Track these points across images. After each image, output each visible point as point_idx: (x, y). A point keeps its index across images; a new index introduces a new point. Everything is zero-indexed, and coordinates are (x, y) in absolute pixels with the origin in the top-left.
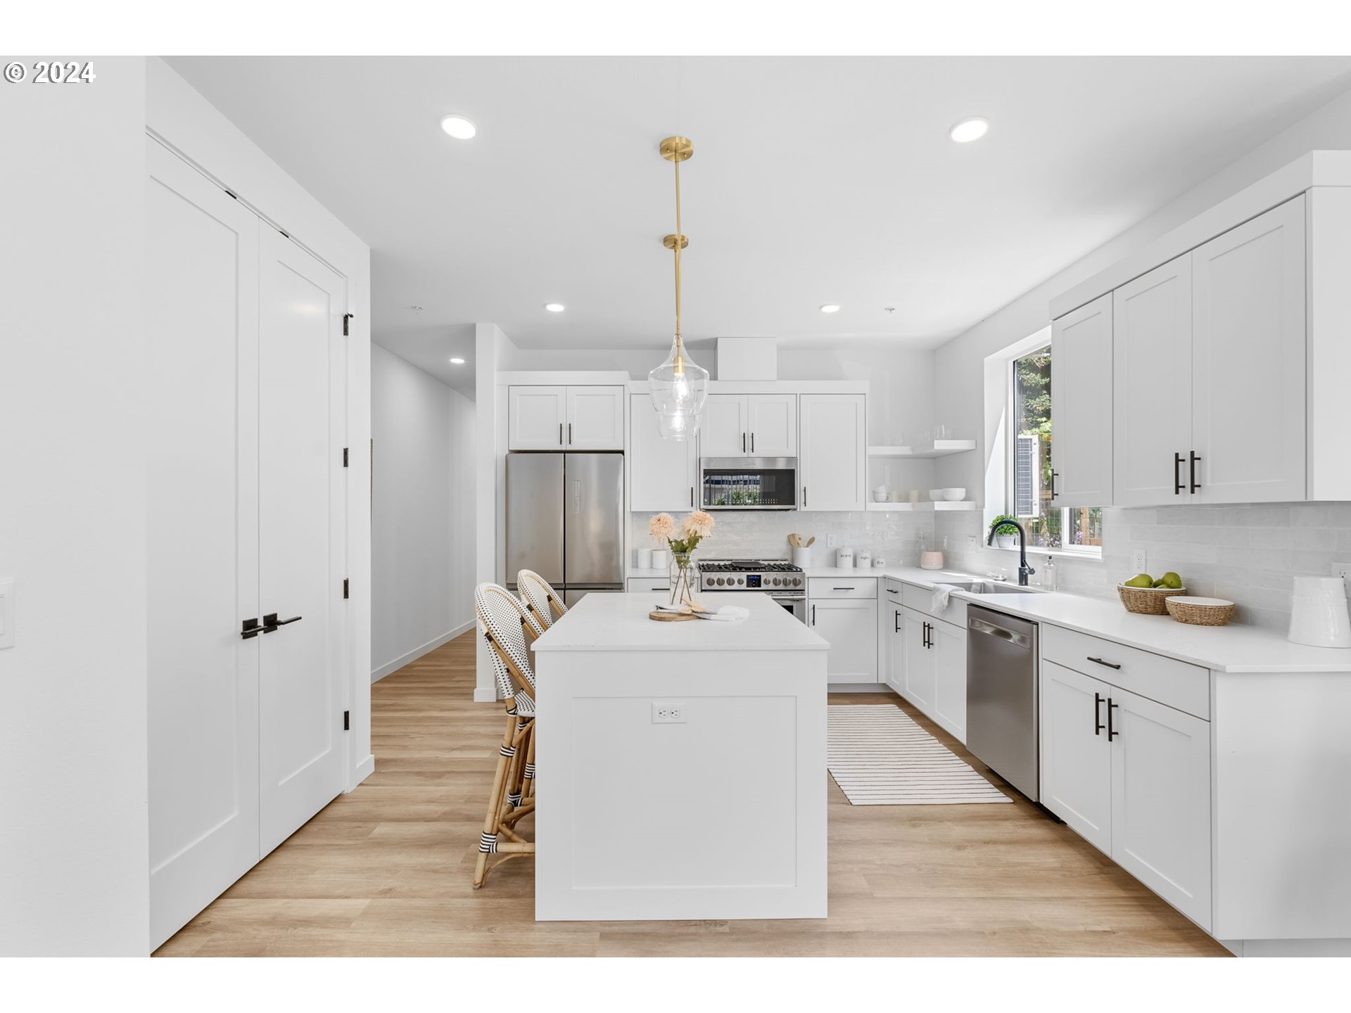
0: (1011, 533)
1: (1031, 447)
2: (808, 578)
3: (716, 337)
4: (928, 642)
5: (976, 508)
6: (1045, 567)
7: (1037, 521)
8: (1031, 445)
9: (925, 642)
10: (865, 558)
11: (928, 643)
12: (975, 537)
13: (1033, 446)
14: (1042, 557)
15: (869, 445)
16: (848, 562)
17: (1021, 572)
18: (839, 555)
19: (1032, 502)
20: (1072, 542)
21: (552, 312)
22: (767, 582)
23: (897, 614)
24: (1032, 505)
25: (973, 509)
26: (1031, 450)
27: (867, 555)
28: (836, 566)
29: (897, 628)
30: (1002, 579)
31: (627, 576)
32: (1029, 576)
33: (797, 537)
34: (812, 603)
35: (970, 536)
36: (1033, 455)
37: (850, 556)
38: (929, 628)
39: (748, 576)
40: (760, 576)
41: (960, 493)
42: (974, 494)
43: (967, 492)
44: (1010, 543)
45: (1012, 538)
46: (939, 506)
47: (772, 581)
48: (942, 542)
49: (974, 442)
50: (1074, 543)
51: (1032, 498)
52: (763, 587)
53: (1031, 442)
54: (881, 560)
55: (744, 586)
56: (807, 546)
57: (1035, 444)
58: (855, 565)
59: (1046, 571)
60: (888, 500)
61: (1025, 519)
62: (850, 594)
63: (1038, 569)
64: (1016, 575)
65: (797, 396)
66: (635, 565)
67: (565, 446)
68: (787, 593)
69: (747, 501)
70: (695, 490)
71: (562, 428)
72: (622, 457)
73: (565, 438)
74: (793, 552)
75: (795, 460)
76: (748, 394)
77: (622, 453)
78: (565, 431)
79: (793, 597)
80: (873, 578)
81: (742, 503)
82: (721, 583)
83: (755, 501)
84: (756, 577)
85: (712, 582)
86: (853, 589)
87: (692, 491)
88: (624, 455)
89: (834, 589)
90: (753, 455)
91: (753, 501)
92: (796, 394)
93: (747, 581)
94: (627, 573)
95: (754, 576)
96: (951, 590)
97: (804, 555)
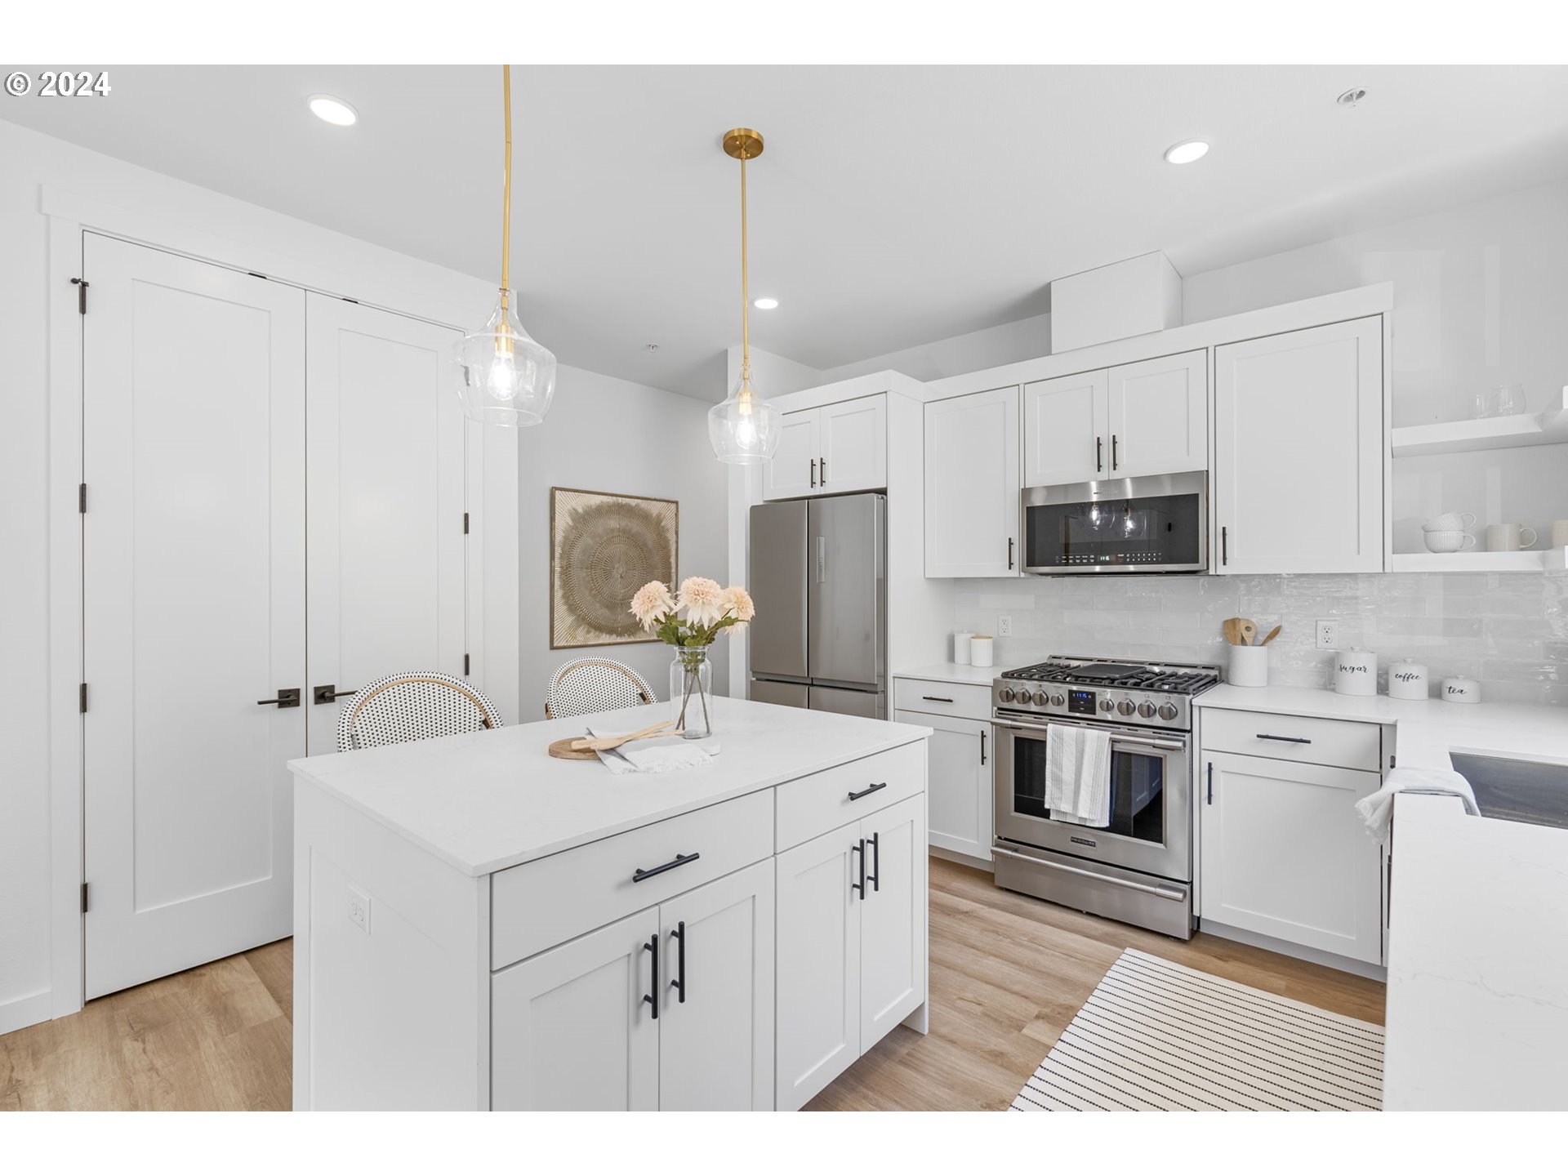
2: (1200, 707)
3: (1048, 282)
10: (1407, 677)
15: (1394, 426)
16: (1365, 683)
21: (759, 310)
22: (1108, 707)
27: (1418, 671)
28: (1334, 689)
31: (892, 675)
33: (1242, 626)
34: (1207, 757)
37: (1364, 669)
39: (1071, 692)
40: (1093, 694)
47: (1116, 706)
52: (1100, 714)
54: (1458, 685)
55: (1064, 710)
56: (1261, 645)
60: (1478, 544)
62: (1301, 752)
65: (1207, 351)
66: (951, 657)
67: (818, 490)
68: (1149, 732)
69: (1102, 558)
70: (1016, 541)
71: (813, 465)
72: (882, 498)
73: (817, 479)
74: (1227, 653)
75: (1203, 476)
76: (1108, 368)
77: (883, 492)
78: (818, 468)
79: (1158, 742)
80: (1378, 727)
81: (1092, 561)
82: (1023, 700)
83: (1117, 558)
84: (1084, 695)
85: (1009, 696)
86: (1309, 742)
87: (1011, 544)
88: (886, 494)
89: (1258, 736)
90: (1116, 475)
91: (1114, 558)
92: (1207, 348)
93: (1069, 702)
94: (893, 670)
95: (1082, 692)
96: (1403, 788)
97: (1250, 661)
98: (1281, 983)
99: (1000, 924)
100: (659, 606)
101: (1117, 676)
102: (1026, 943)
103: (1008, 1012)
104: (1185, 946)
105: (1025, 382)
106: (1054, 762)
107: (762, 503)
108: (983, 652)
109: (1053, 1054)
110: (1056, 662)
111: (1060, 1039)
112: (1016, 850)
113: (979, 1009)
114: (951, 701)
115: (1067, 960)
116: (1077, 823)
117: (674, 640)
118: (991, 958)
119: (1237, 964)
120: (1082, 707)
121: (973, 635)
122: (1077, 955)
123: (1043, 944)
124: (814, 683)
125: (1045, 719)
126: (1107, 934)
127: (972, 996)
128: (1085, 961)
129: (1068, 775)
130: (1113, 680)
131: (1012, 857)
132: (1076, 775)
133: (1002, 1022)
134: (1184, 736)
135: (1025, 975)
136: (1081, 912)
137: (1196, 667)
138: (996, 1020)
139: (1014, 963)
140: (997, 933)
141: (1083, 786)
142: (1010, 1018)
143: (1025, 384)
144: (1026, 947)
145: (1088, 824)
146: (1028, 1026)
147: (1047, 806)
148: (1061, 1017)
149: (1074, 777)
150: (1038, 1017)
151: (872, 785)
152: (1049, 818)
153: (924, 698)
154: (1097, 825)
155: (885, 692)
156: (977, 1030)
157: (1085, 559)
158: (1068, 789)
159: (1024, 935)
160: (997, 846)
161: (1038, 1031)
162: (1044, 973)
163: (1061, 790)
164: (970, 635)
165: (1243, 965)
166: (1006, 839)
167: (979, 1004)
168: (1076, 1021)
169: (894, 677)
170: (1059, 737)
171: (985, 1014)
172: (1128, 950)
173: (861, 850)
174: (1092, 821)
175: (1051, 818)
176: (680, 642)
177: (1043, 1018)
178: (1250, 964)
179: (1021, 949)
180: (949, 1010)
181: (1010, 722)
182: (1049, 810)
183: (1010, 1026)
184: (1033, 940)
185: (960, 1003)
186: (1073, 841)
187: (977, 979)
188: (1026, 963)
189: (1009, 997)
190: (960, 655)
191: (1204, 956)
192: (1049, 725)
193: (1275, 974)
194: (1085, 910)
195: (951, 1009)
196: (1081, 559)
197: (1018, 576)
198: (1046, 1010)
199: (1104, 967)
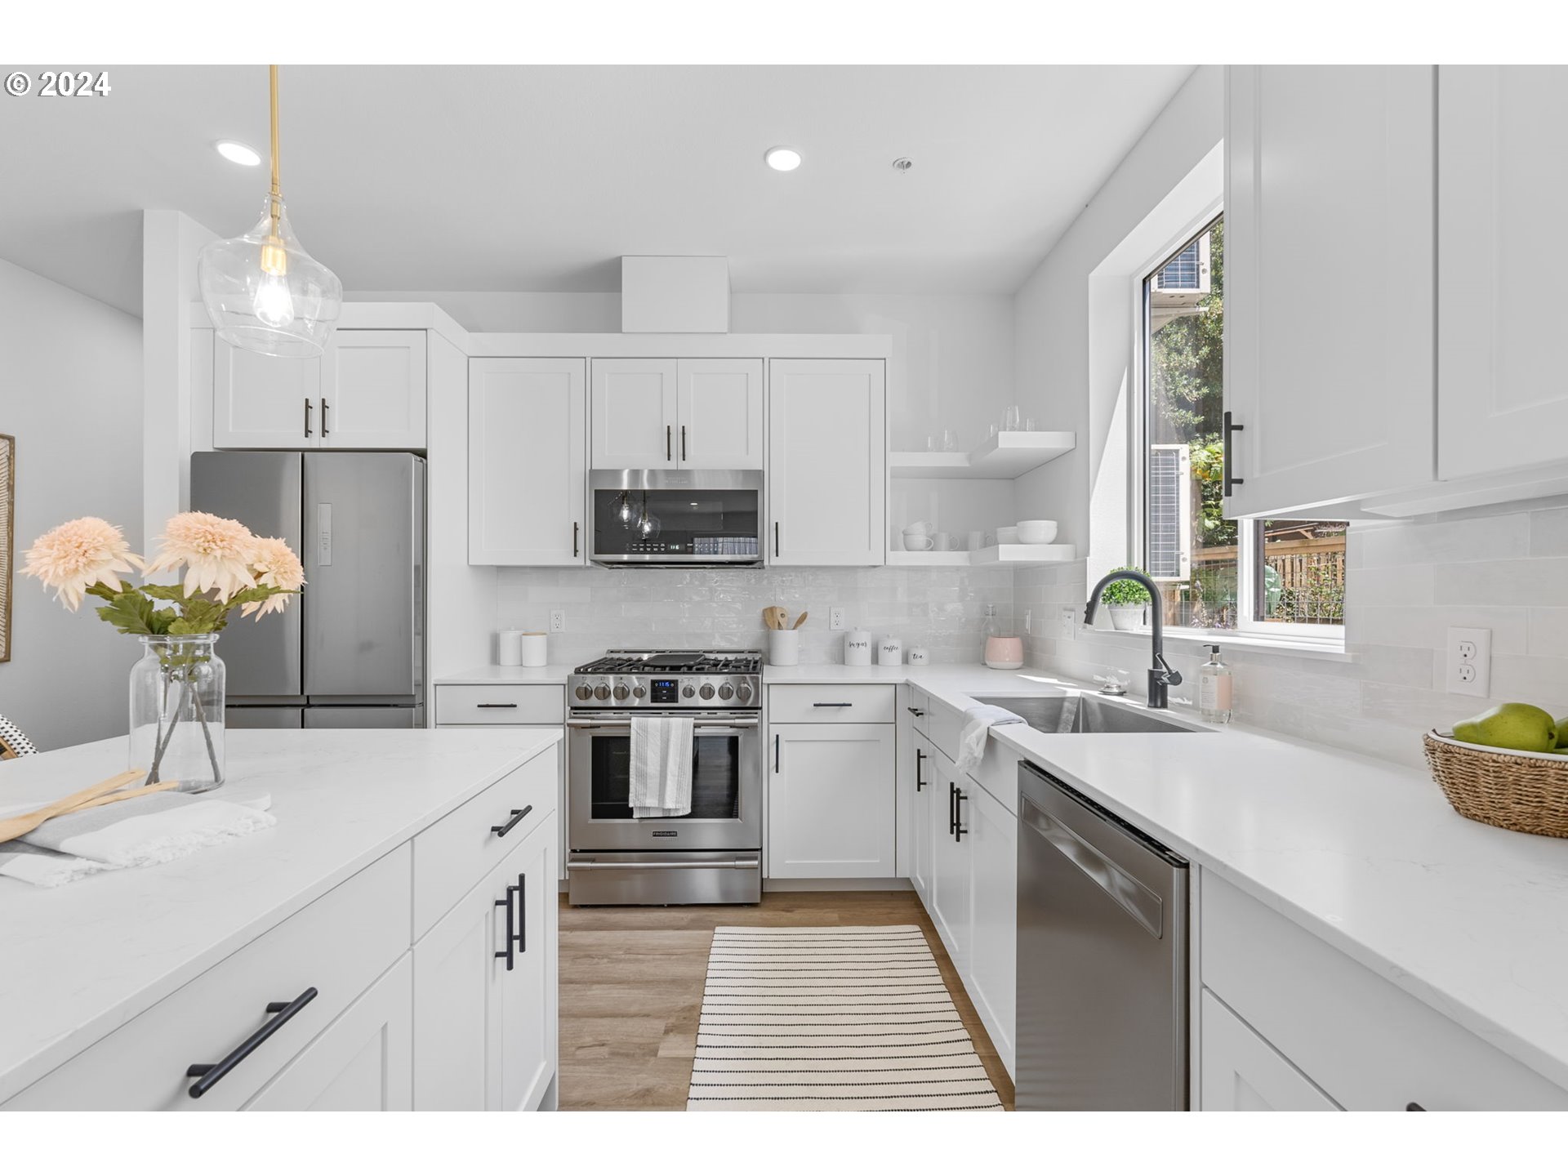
0: (1136, 602)
1: (1178, 464)
2: (768, 685)
3: (619, 255)
4: (958, 824)
5: (1076, 558)
6: (1204, 671)
7: (1187, 587)
8: (1178, 461)
9: (952, 824)
10: (891, 649)
11: (956, 828)
12: (1072, 610)
13: (1181, 462)
14: (1200, 648)
15: (892, 450)
16: (863, 655)
17: (1154, 677)
18: (847, 644)
19: (1178, 556)
20: (1258, 617)
21: (226, 159)
22: (689, 693)
23: (919, 757)
24: (1178, 561)
25: (1070, 559)
26: (1178, 469)
27: (896, 643)
28: (843, 662)
29: (919, 784)
30: (1116, 690)
31: (433, 682)
32: (1170, 688)
33: (778, 613)
34: (775, 730)
35: (1065, 609)
36: (1181, 477)
37: (864, 644)
38: (959, 798)
39: (653, 682)
40: (675, 682)
41: (1045, 529)
42: (1074, 534)
43: (1059, 528)
44: (1134, 620)
45: (1139, 609)
46: (1008, 553)
47: (698, 691)
48: (1024, 621)
49: (1069, 435)
50: (1262, 619)
51: (1178, 549)
52: (683, 701)
53: (1177, 456)
54: (919, 652)
55: (647, 701)
56: (794, 629)
57: (1184, 458)
58: (875, 660)
59: (1205, 680)
60: (932, 545)
61: (1168, 584)
62: (845, 714)
63: (1188, 672)
64: (1144, 684)
65: (763, 362)
66: (495, 659)
67: (316, 441)
68: (726, 713)
69: (672, 547)
70: (581, 526)
71: (308, 407)
72: (421, 461)
73: (316, 425)
74: (768, 638)
75: (759, 475)
76: (677, 358)
77: (422, 454)
78: (315, 413)
79: (737, 721)
80: (894, 686)
81: (663, 549)
82: (604, 695)
83: (687, 547)
84: (667, 683)
85: (586, 693)
86: (850, 705)
87: (576, 529)
88: (426, 458)
89: (815, 705)
90: (684, 466)
91: (683, 547)
92: (763, 359)
93: (652, 692)
94: (434, 676)
95: (665, 681)
96: (993, 721)
97: (788, 643)
98: (835, 916)
99: (589, 946)
100: (108, 561)
101: (692, 663)
102: (623, 956)
103: (636, 1040)
104: (757, 909)
105: (593, 356)
106: (639, 758)
107: (212, 450)
108: (536, 649)
109: (698, 1065)
110: (616, 656)
111: (697, 1046)
112: (593, 861)
113: (604, 1051)
114: (515, 706)
115: (669, 959)
116: (661, 815)
117: (142, 624)
118: (595, 987)
119: (800, 910)
120: (664, 696)
121: (523, 632)
122: (674, 950)
123: (640, 952)
124: (311, 702)
125: (626, 714)
126: (693, 920)
127: (591, 1039)
128: (686, 954)
129: (653, 768)
130: (690, 668)
131: (592, 869)
132: (661, 766)
133: (634, 1054)
134: (756, 713)
135: (636, 991)
136: (662, 906)
137: (743, 652)
138: (627, 1055)
139: (620, 983)
140: (589, 956)
141: (669, 777)
142: (640, 1046)
143: (592, 358)
144: (625, 961)
145: (672, 815)
146: (661, 1046)
147: (631, 805)
148: (687, 1022)
149: (659, 768)
150: (667, 1032)
151: (513, 812)
152: (632, 818)
153: (479, 706)
154: (681, 814)
155: (424, 704)
156: (612, 1076)
157: (656, 547)
158: (653, 783)
159: (619, 949)
160: (572, 860)
161: (672, 1048)
162: (652, 981)
163: (645, 785)
164: (519, 633)
165: (805, 910)
166: (582, 851)
167: (603, 1045)
168: (703, 1019)
169: (436, 685)
170: (644, 729)
171: (613, 1054)
172: (718, 929)
173: (509, 903)
174: (676, 810)
175: (634, 816)
176: (157, 627)
177: (672, 1031)
178: (809, 908)
179: (621, 965)
180: (571, 1067)
181: (589, 721)
182: (632, 808)
183: (644, 1055)
184: (628, 951)
185: (581, 1053)
186: (654, 836)
187: (588, 1017)
188: (632, 978)
189: (630, 1022)
190: (508, 654)
191: (777, 913)
192: (632, 718)
193: (828, 910)
194: (666, 903)
195: (574, 1065)
196: (652, 548)
197: (583, 564)
198: (672, 1020)
199: (704, 954)
